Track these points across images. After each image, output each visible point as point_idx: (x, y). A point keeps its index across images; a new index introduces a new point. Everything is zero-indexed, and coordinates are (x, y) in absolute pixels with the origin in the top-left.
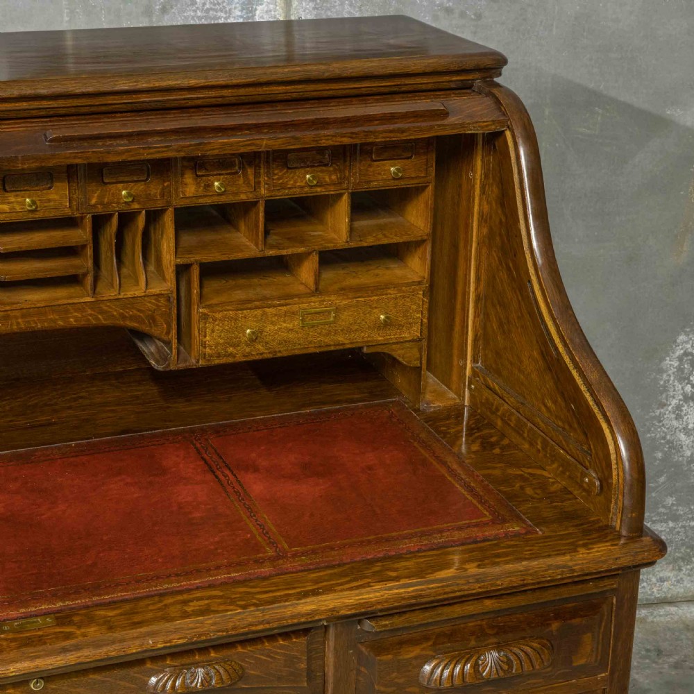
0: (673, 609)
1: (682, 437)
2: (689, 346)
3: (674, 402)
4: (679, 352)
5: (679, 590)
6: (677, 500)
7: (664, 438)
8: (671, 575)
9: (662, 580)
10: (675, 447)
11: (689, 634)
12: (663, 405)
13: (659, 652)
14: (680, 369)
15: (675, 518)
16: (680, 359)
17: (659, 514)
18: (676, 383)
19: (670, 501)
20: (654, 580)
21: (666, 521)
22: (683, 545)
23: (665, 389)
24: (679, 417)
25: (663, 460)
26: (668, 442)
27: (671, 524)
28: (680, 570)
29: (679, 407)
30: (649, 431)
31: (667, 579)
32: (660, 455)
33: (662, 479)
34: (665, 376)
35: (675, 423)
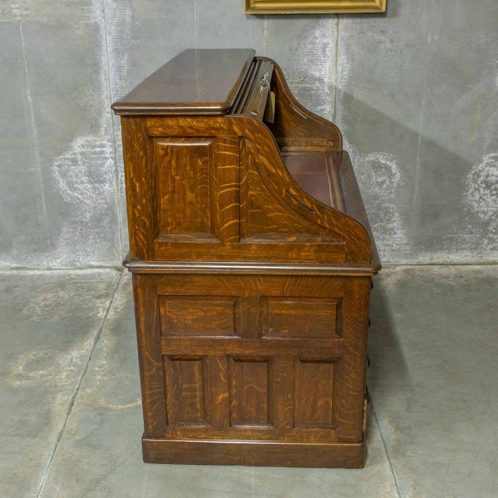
0: (470, 266)
1: (474, 203)
2: (477, 170)
3: (471, 190)
4: (473, 172)
5: (473, 260)
6: (472, 226)
7: (468, 203)
8: (470, 254)
9: (466, 256)
10: (471, 207)
11: (474, 273)
12: (467, 191)
13: (461, 277)
14: (473, 178)
15: (472, 233)
16: (473, 175)
17: (466, 231)
18: (472, 183)
19: (470, 227)
20: (463, 256)
21: (468, 234)
22: (475, 243)
23: (468, 185)
24: (473, 196)
25: (467, 212)
26: (469, 205)
27: (470, 235)
28: (473, 253)
29: (473, 192)
30: (462, 201)
31: (469, 256)
32: (466, 210)
33: (467, 218)
34: (468, 181)
35: (472, 198)
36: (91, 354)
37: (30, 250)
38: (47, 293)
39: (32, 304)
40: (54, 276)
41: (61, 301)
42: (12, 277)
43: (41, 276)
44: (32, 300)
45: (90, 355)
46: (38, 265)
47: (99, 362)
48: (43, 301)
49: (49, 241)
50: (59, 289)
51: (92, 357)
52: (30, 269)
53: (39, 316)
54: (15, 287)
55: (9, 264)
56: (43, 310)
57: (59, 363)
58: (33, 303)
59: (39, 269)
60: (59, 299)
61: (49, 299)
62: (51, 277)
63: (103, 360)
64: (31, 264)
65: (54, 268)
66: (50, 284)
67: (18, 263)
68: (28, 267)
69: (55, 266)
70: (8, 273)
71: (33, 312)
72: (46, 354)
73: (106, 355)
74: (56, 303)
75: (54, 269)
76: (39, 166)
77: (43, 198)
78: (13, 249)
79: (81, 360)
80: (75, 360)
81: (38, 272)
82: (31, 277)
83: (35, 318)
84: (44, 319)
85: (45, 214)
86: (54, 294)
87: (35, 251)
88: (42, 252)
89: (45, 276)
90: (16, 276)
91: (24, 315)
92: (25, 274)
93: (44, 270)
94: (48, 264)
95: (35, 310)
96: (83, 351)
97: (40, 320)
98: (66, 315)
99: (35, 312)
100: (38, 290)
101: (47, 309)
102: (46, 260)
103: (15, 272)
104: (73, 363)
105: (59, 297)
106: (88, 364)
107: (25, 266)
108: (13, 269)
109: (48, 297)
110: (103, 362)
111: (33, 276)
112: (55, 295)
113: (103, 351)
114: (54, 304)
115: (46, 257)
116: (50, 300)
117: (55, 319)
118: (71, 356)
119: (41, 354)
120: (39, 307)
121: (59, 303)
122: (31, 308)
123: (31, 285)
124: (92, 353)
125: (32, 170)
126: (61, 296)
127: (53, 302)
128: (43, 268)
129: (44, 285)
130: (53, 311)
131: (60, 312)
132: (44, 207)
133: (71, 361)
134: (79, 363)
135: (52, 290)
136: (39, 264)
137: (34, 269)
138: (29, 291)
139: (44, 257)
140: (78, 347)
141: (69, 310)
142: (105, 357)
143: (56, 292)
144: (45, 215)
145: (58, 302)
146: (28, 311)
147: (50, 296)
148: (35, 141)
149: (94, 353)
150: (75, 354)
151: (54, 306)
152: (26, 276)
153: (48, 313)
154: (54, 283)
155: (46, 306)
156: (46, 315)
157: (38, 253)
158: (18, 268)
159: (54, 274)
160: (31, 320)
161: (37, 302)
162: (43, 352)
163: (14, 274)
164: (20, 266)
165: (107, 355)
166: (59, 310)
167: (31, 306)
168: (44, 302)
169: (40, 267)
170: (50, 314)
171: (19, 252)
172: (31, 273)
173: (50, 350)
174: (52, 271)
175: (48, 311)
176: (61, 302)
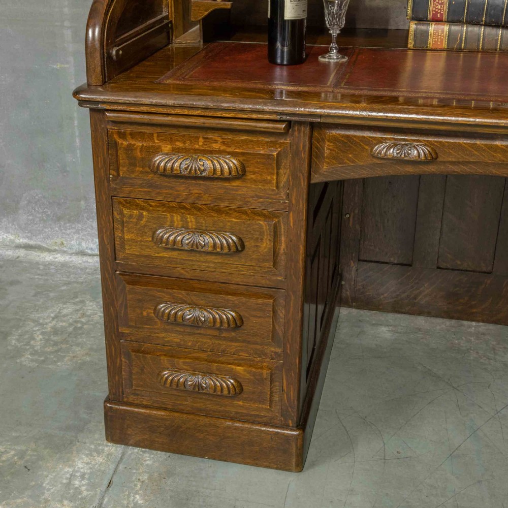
36: (115, 472)
37: (48, 216)
38: (65, 303)
39: (32, 324)
40: (86, 268)
41: (85, 324)
42: (14, 262)
43: (64, 265)
44: (34, 316)
45: (111, 472)
46: (62, 243)
47: (129, 496)
48: (53, 319)
49: (82, 203)
50: (89, 297)
51: (114, 480)
52: (49, 251)
53: (35, 353)
54: (13, 283)
55: (12, 237)
56: (47, 340)
57: (41, 486)
58: (34, 321)
59: (65, 252)
60: (83, 320)
61: (64, 316)
62: (82, 269)
63: (137, 493)
64: (49, 242)
65: (90, 252)
66: (75, 285)
67: (28, 237)
68: (44, 245)
69: (91, 249)
70: (10, 253)
71: (28, 344)
72: (22, 455)
73: (146, 477)
74: (76, 328)
75: (90, 255)
76: (71, 59)
77: (76, 123)
78: (20, 212)
79: (92, 486)
80: (77, 483)
81: (60, 258)
82: (45, 265)
83: (26, 359)
84: (43, 362)
85: (78, 151)
86: (77, 307)
87: (59, 219)
88: (69, 221)
89: (70, 267)
90: (21, 262)
91: (9, 348)
92: (37, 259)
93: (72, 254)
94: (79, 244)
95: (34, 339)
96: (100, 459)
97: (35, 364)
98: (88, 359)
99: (32, 342)
100: (52, 295)
101: (55, 338)
102: (75, 237)
103: (22, 253)
104: (72, 491)
105: (83, 315)
106: (103, 497)
107: (39, 243)
108: (19, 247)
109: (65, 312)
110: (137, 497)
111: (50, 264)
112: (77, 310)
113: (142, 464)
114: (71, 329)
115: (77, 232)
116: (65, 319)
117: (64, 365)
118: (71, 470)
119: (13, 453)
120: (43, 333)
121: (81, 328)
122: (26, 332)
123: (41, 282)
124: (117, 466)
125: (58, 66)
126: (89, 313)
127: (71, 325)
128: (71, 251)
129: (65, 284)
130: (64, 346)
131: (78, 349)
132: (77, 140)
133: (69, 485)
134: (85, 493)
135: (76, 297)
136: (65, 242)
137: (55, 251)
138: (35, 295)
139: (74, 231)
140: (93, 447)
141: (95, 347)
142: (143, 482)
143: (82, 302)
144: (78, 155)
145: (79, 325)
146: (18, 340)
147: (68, 309)
148: (66, 10)
149: (121, 467)
150: (81, 463)
151: (70, 333)
152: (37, 263)
153: (56, 348)
154: (82, 283)
155: (55, 331)
156: (51, 353)
157: (62, 223)
158: (27, 247)
159: (87, 265)
160: (18, 361)
161: (41, 321)
162: (18, 448)
163: (18, 257)
164: (32, 242)
165: (150, 478)
166: (78, 345)
167: (28, 328)
168: (54, 322)
169: (65, 249)
170: (57, 351)
171: (31, 218)
172: (48, 257)
173: (33, 446)
174: (85, 259)
175: (56, 344)
176: (85, 327)
